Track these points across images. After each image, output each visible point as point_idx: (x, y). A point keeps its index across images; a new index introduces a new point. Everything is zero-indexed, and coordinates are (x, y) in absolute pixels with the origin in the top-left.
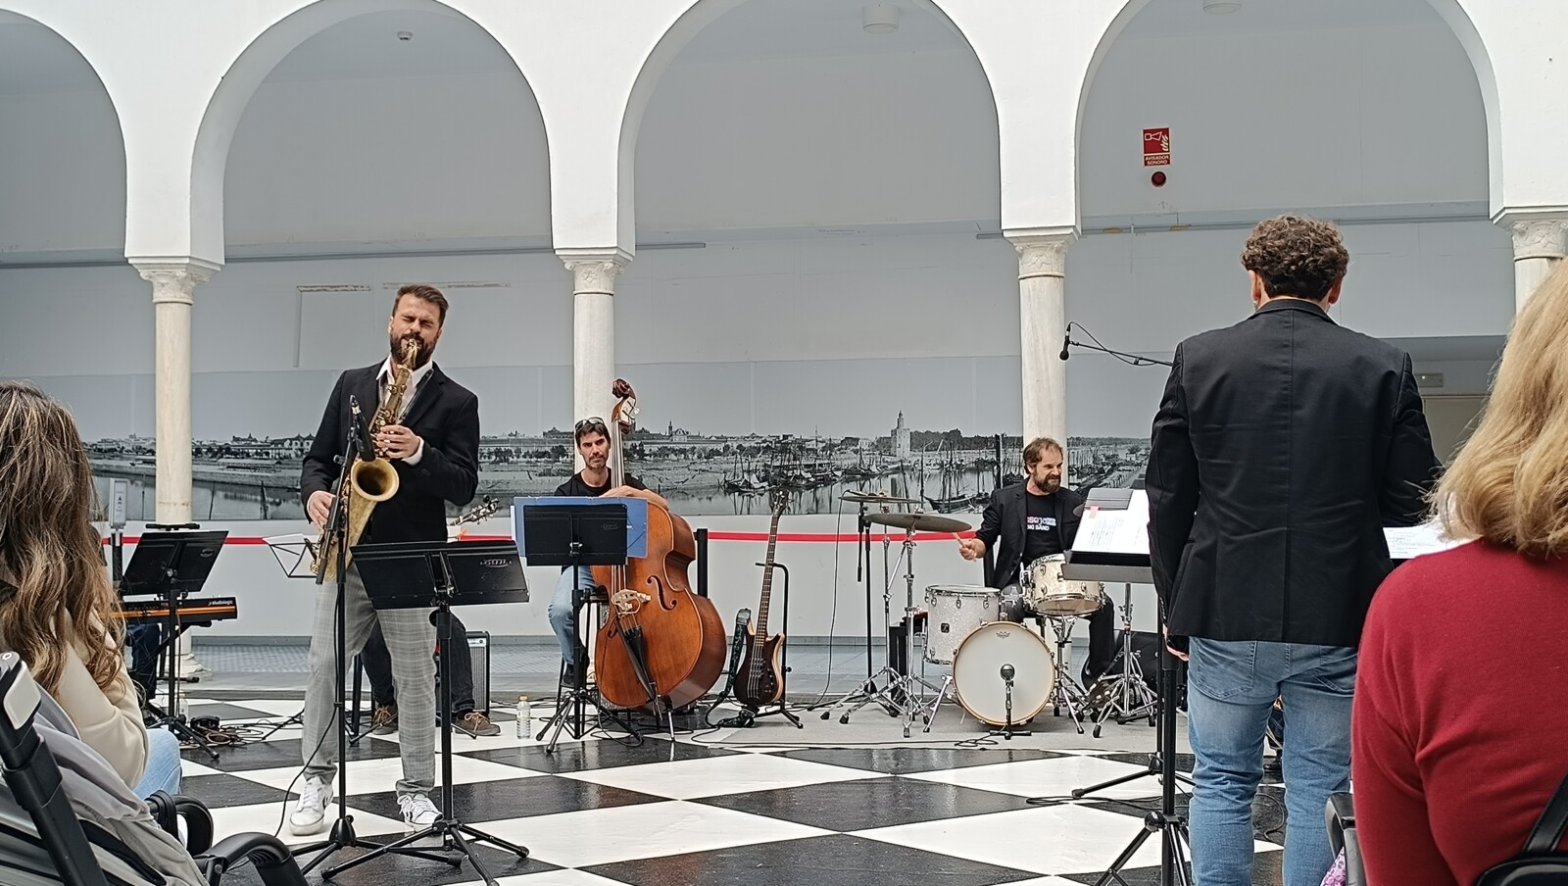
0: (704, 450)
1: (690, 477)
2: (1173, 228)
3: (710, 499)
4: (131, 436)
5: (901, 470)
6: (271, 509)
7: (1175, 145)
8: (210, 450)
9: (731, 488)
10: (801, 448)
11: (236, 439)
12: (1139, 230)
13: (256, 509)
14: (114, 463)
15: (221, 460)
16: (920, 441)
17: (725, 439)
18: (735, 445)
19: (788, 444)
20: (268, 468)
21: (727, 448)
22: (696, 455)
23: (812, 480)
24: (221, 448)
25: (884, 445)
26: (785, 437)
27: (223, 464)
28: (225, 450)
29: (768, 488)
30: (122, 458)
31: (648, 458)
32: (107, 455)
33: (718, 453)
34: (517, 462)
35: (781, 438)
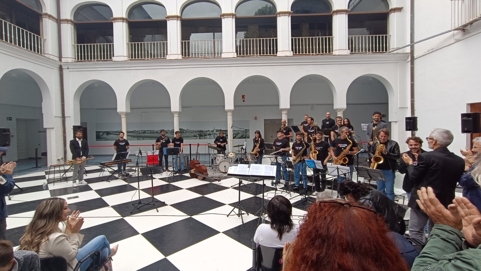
0: (191, 132)
1: (190, 135)
2: (246, 106)
5: (215, 134)
6: (138, 139)
7: (246, 97)
8: (130, 132)
9: (195, 136)
10: (203, 131)
11: (133, 130)
12: (242, 106)
13: (137, 139)
16: (217, 131)
17: (193, 130)
18: (195, 131)
20: (138, 134)
23: (204, 135)
25: (213, 131)
33: (193, 132)
35: (200, 130)
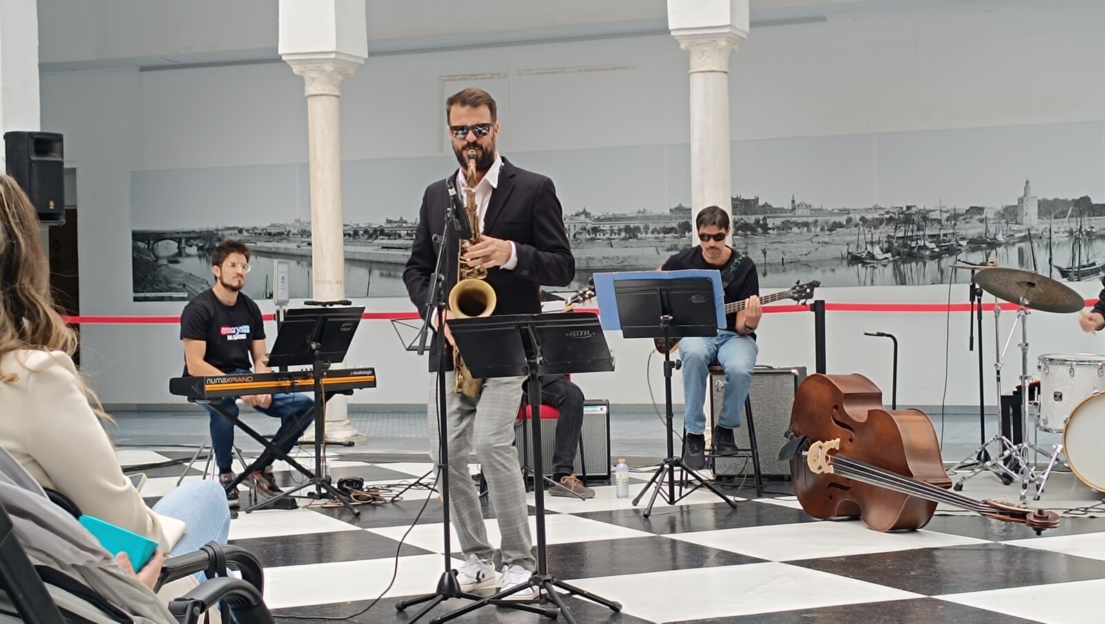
0: (827, 223)
1: (813, 249)
3: (833, 271)
4: (296, 221)
5: (1028, 238)
8: (366, 232)
9: (855, 260)
10: (925, 219)
11: (389, 222)
14: (282, 246)
15: (376, 241)
16: (1048, 208)
17: (845, 211)
18: (858, 217)
19: (911, 214)
21: (849, 220)
22: (818, 229)
23: (937, 250)
24: (375, 231)
25: (1011, 214)
26: (909, 208)
27: (378, 245)
28: (379, 232)
29: (891, 259)
30: (289, 241)
31: (771, 231)
32: (277, 238)
33: (840, 226)
34: (645, 239)
35: (905, 209)
